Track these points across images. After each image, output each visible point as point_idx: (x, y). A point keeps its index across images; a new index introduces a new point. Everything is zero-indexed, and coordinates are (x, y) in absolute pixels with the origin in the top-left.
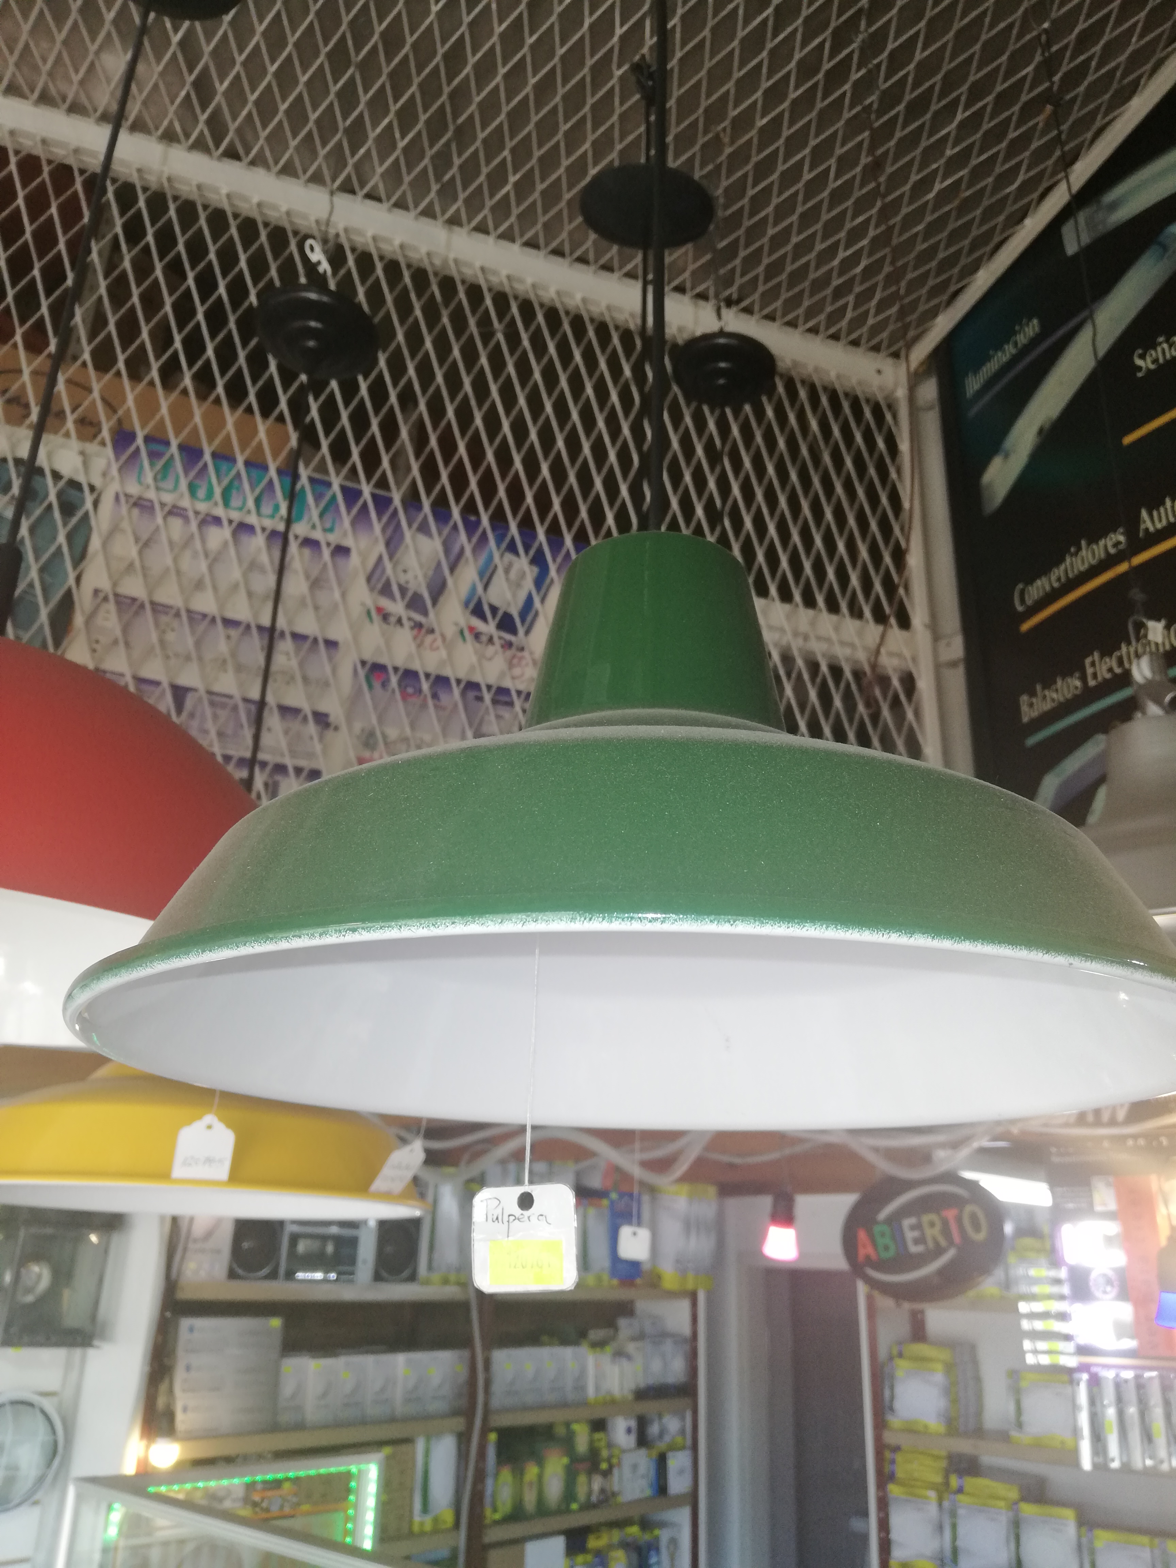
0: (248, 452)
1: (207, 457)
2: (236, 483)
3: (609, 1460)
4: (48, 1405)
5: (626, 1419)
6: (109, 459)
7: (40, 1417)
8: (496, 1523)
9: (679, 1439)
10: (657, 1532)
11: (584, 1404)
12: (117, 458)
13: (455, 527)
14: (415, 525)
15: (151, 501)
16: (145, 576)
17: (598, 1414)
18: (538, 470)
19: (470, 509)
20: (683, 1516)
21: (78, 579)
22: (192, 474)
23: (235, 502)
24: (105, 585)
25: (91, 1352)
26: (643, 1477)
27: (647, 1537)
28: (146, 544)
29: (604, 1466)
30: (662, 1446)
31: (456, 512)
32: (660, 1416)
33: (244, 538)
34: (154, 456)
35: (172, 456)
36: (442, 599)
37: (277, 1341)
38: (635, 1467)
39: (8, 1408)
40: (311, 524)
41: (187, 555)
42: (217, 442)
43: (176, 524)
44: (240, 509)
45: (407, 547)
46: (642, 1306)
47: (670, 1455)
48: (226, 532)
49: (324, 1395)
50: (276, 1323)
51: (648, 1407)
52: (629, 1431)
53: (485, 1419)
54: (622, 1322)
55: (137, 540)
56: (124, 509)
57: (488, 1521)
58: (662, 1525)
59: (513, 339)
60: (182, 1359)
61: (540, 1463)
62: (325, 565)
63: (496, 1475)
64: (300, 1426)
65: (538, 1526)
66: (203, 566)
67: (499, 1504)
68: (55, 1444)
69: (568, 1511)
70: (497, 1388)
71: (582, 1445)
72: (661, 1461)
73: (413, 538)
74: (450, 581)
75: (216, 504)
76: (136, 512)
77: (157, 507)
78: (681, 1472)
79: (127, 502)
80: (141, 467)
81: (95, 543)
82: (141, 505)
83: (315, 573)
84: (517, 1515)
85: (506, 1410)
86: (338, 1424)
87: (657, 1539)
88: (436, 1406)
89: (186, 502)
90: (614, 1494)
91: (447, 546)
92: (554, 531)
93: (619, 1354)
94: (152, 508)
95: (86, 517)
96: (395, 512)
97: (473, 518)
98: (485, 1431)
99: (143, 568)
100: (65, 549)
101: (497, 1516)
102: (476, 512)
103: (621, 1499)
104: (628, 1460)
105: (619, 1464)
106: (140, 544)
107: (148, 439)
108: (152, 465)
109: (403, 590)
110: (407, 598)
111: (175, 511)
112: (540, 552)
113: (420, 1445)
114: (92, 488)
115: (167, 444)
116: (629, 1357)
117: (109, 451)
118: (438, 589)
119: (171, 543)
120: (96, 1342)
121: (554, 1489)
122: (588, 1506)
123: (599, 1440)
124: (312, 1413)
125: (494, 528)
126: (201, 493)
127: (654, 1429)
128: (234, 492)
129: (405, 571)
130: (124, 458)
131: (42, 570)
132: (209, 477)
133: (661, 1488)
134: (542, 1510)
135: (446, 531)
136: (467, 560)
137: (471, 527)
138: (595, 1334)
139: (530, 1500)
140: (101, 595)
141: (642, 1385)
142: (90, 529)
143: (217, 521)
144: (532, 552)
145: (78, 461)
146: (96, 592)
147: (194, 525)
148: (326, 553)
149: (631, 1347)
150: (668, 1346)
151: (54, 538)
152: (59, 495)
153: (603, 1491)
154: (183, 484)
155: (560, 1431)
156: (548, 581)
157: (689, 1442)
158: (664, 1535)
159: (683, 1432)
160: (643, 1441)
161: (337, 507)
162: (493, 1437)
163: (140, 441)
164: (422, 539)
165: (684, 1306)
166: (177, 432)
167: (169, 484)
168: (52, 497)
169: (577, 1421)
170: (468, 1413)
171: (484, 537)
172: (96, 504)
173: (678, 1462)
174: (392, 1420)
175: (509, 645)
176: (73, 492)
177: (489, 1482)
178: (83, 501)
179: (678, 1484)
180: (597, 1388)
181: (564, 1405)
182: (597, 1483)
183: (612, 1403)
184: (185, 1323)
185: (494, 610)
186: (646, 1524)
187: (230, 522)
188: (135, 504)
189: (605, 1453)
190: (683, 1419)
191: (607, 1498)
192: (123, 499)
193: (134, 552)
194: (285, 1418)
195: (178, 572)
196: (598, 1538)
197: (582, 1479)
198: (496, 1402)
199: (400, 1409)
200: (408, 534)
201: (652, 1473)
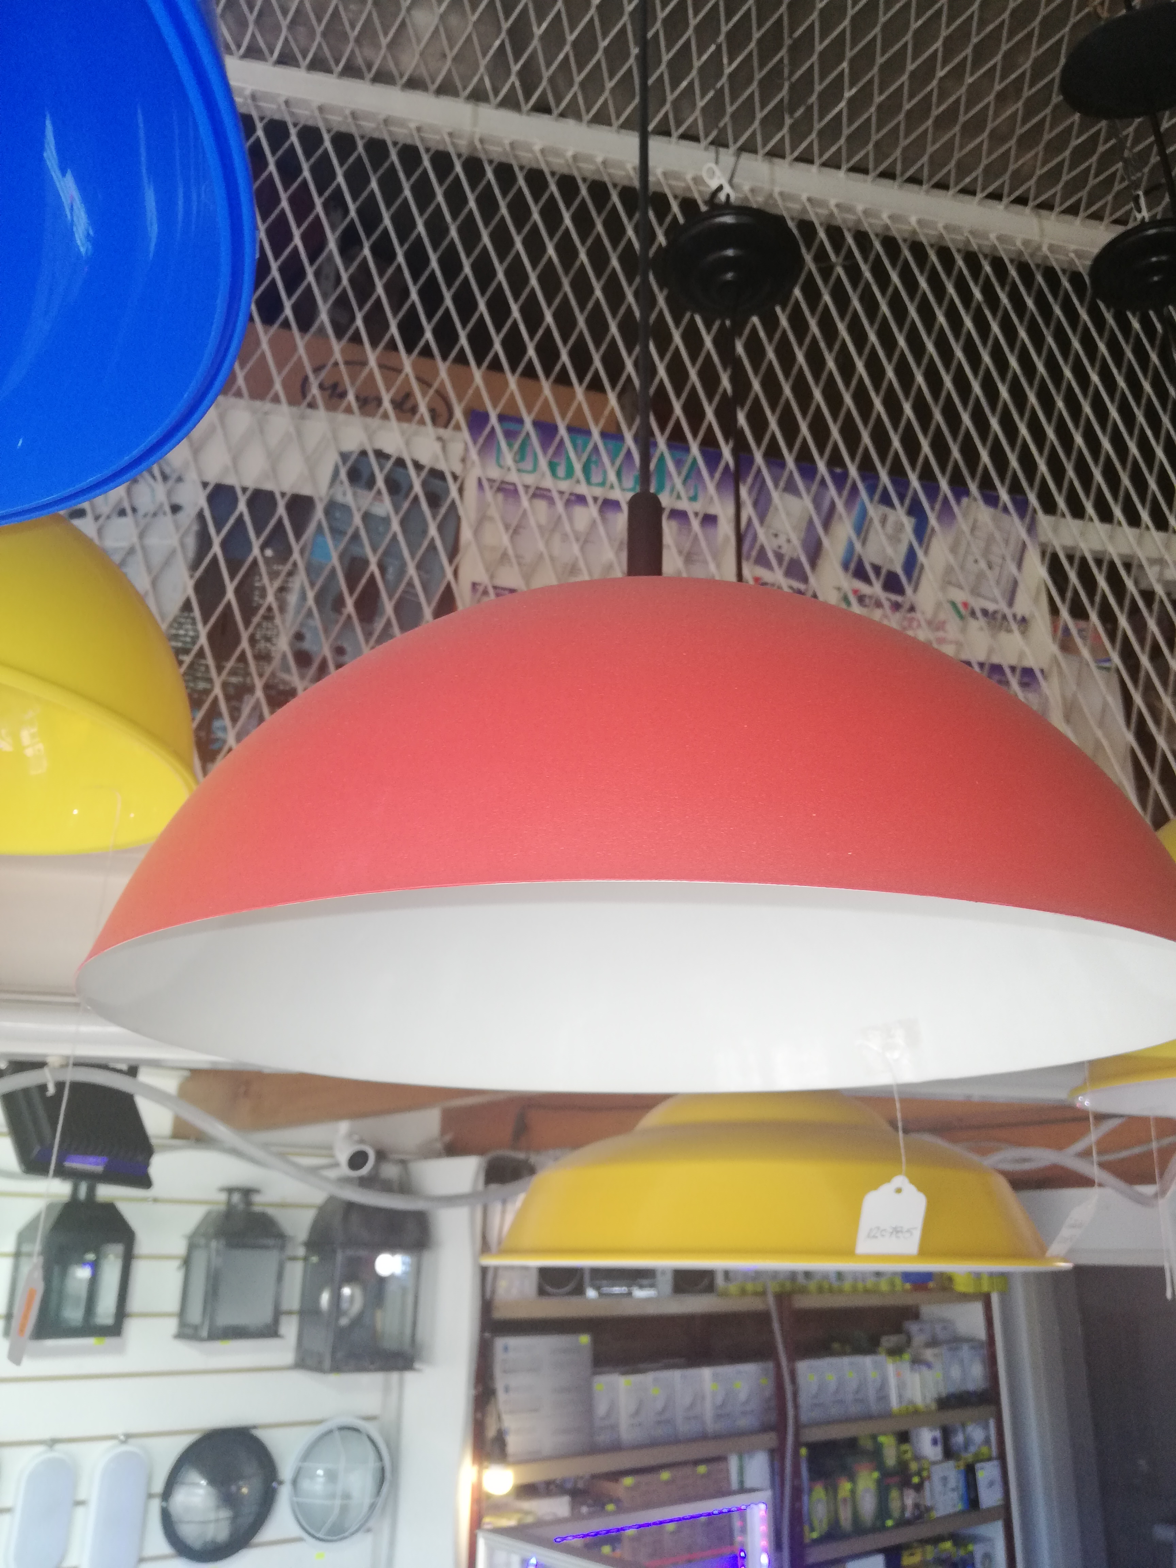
0: (602, 422)
1: (562, 431)
2: (594, 458)
3: (919, 1473)
4: (372, 1429)
5: (931, 1430)
6: (466, 444)
7: (368, 1444)
8: (816, 1542)
9: (985, 1450)
10: (971, 1547)
11: (887, 1415)
12: (475, 442)
13: (823, 482)
14: (782, 484)
15: (514, 484)
16: (519, 564)
17: (903, 1427)
18: (901, 410)
19: (835, 461)
20: (995, 1531)
21: (456, 573)
22: (551, 451)
23: (596, 478)
24: (482, 577)
25: (409, 1376)
26: (953, 1490)
27: (962, 1552)
28: (516, 532)
29: (916, 1480)
30: (968, 1456)
31: (821, 466)
32: (964, 1426)
33: (610, 515)
34: (510, 435)
35: (528, 434)
36: (820, 562)
37: (587, 1357)
38: (945, 1479)
39: (337, 1434)
40: (675, 494)
41: (557, 538)
42: (570, 414)
43: (541, 505)
44: (603, 484)
45: (777, 509)
46: (929, 1310)
47: (978, 1466)
48: (593, 510)
49: (637, 1413)
50: (585, 1339)
51: (951, 1417)
52: (935, 1442)
53: (797, 1434)
54: (913, 1327)
55: (507, 527)
56: (489, 494)
57: (807, 1541)
58: (975, 1539)
59: (854, 273)
60: (500, 1382)
61: (852, 1478)
62: (696, 537)
63: (811, 1490)
64: (616, 1447)
65: (857, 1545)
66: (576, 548)
67: (816, 1523)
68: (383, 1470)
69: (883, 1528)
70: (804, 1399)
71: (890, 1458)
72: (970, 1473)
73: (781, 498)
74: (826, 542)
75: (578, 482)
76: (500, 496)
77: (521, 490)
78: (991, 1484)
79: (491, 487)
80: (499, 450)
81: (466, 534)
82: (507, 490)
83: (687, 546)
84: (833, 1534)
85: (817, 1424)
86: (653, 1444)
87: (971, 1555)
88: (744, 1423)
89: (548, 482)
90: (928, 1509)
91: (817, 502)
92: (927, 477)
93: (917, 1361)
94: (516, 491)
95: (453, 506)
96: (759, 471)
97: (838, 470)
98: (798, 1445)
99: (518, 557)
100: (438, 543)
101: (815, 1535)
102: (843, 465)
103: (935, 1514)
104: (938, 1472)
105: (929, 1477)
106: (511, 531)
107: (501, 418)
108: (510, 445)
109: (780, 557)
110: (785, 563)
111: (540, 493)
112: (915, 501)
113: (733, 1463)
114: (455, 477)
115: (521, 421)
116: (929, 1365)
117: (466, 434)
118: (815, 551)
119: (540, 527)
120: (417, 1365)
121: (868, 1505)
122: (903, 1523)
123: (906, 1452)
124: (627, 1433)
125: (864, 478)
126: (561, 471)
127: (959, 1439)
128: (593, 466)
129: (776, 535)
130: (481, 440)
131: (419, 567)
132: (567, 453)
133: (972, 1501)
134: (859, 1529)
135: (814, 487)
136: (840, 517)
137: (840, 479)
138: (889, 1341)
139: (845, 1517)
140: (481, 589)
141: (944, 1395)
142: (459, 519)
143: (581, 499)
144: (907, 501)
145: (437, 446)
146: (474, 585)
147: (560, 505)
148: (695, 524)
149: (929, 1354)
150: (965, 1351)
151: (425, 531)
152: (424, 484)
153: (917, 1506)
154: (543, 463)
155: (867, 1444)
156: (929, 531)
157: (994, 1452)
158: (978, 1550)
159: (987, 1441)
160: (949, 1453)
161: (699, 472)
162: (804, 1451)
163: (494, 420)
164: (791, 499)
165: (978, 1308)
166: (529, 409)
167: (528, 465)
168: (418, 488)
169: (884, 1434)
170: (778, 1426)
171: (854, 489)
172: (461, 490)
173: (987, 1473)
174: (704, 1437)
175: (896, 606)
176: (438, 482)
177: (805, 1498)
178: (447, 491)
179: (989, 1497)
180: (900, 1397)
181: (869, 1417)
182: (910, 1499)
183: (915, 1414)
184: (500, 1343)
185: (877, 569)
186: (958, 1540)
187: (595, 499)
188: (499, 489)
189: (914, 1466)
190: (986, 1427)
191: (921, 1513)
192: (486, 484)
193: (505, 540)
194: (603, 1438)
195: (552, 558)
196: (912, 1554)
197: (894, 1494)
198: (804, 1418)
199: (711, 1426)
200: (775, 495)
201: (962, 1484)
